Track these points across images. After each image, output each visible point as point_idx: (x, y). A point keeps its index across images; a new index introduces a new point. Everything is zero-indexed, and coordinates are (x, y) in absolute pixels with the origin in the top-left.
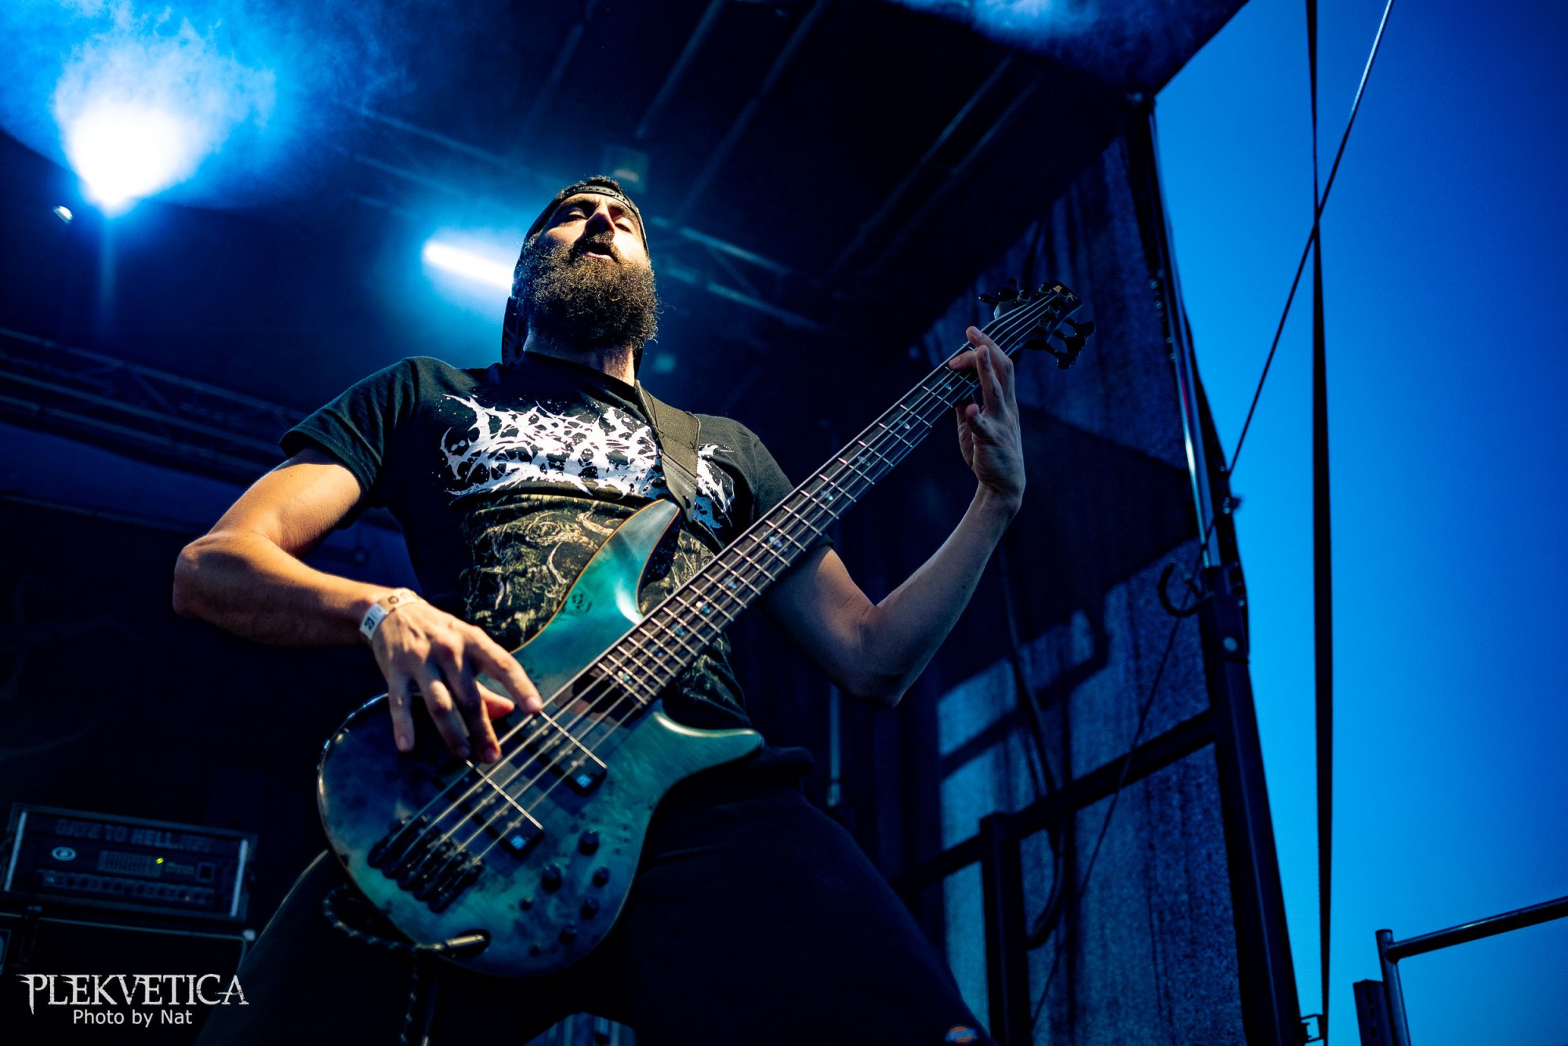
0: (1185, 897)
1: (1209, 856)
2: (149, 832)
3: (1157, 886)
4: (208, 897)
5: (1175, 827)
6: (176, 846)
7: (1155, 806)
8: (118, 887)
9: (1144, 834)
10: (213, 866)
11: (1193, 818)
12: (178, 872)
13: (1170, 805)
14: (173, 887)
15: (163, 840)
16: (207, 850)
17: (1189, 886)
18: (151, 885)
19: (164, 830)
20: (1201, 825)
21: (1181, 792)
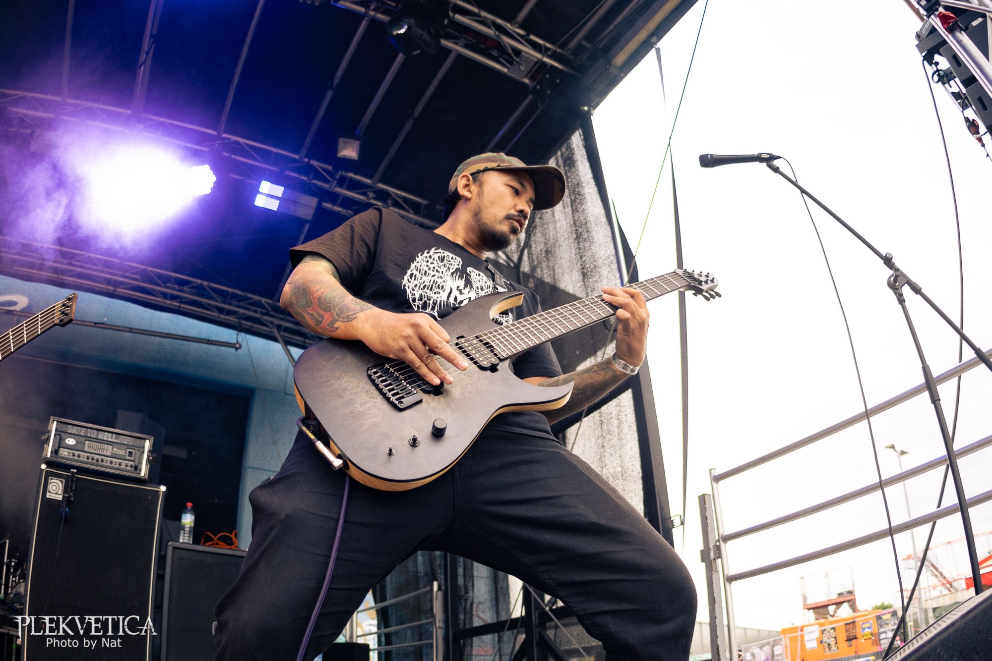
0: (619, 469)
1: (631, 449)
2: (106, 433)
3: (606, 465)
4: (131, 467)
5: (615, 436)
6: (117, 441)
7: (605, 427)
8: (93, 459)
9: (600, 441)
10: (134, 451)
11: (623, 431)
12: (118, 453)
13: (612, 425)
14: (116, 460)
15: (112, 438)
16: (131, 444)
17: (621, 464)
18: (107, 458)
19: (113, 433)
20: (627, 434)
21: (618, 419)
